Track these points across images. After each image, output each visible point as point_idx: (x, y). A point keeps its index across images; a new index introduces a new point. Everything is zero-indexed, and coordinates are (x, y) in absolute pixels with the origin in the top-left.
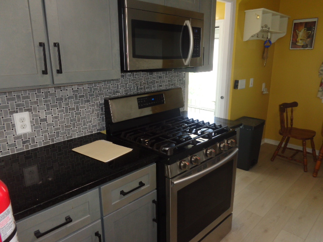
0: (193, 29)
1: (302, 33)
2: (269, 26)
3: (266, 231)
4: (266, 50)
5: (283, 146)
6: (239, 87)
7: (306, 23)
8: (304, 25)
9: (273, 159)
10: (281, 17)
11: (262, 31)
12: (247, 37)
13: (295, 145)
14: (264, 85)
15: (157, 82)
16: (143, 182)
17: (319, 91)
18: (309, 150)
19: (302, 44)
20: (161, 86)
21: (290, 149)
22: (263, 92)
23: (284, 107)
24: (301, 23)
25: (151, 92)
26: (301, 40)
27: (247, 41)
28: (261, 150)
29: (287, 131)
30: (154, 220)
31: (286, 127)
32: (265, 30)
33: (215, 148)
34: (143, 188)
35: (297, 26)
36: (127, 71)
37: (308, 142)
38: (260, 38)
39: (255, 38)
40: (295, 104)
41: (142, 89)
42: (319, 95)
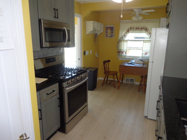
0: (67, 30)
1: (109, 31)
2: (96, 28)
3: (101, 110)
4: (96, 38)
5: (106, 79)
6: (86, 54)
8: (110, 28)
9: (102, 85)
10: (100, 24)
11: (93, 30)
12: (88, 32)
13: (111, 78)
14: (96, 53)
15: (51, 52)
16: (54, 90)
17: (117, 55)
18: (116, 80)
19: (110, 36)
20: (53, 54)
21: (109, 80)
22: (96, 56)
23: (105, 62)
24: (108, 27)
25: (46, 57)
26: (109, 34)
27: (88, 34)
28: (97, 82)
29: (107, 73)
30: (59, 106)
31: (106, 71)
32: (94, 30)
33: (79, 77)
34: (54, 92)
36: (43, 48)
37: (115, 76)
38: (93, 33)
39: (91, 33)
40: (109, 61)
41: (45, 55)
42: (118, 57)
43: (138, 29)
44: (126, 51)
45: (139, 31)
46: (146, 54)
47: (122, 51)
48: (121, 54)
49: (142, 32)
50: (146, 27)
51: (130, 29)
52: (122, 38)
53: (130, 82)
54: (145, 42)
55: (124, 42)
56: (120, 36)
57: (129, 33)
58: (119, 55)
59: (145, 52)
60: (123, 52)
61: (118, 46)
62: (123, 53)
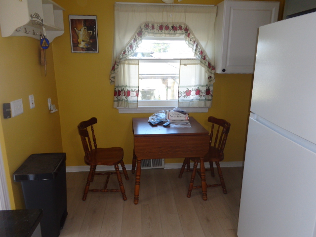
1: (82, 33)
6: (14, 114)
7: (86, 21)
8: (83, 22)
9: (84, 198)
14: (49, 101)
17: (114, 101)
22: (50, 110)
24: (79, 20)
26: (83, 41)
29: (93, 156)
31: (90, 150)
32: (36, 23)
35: (74, 23)
39: (22, 34)
40: (93, 121)
42: (115, 106)
43: (167, 28)
44: (137, 89)
45: (169, 34)
46: (188, 93)
47: (126, 90)
48: (124, 97)
49: (177, 36)
50: (185, 24)
51: (143, 27)
52: (125, 52)
53: (152, 167)
54: (185, 65)
55: (129, 64)
56: (118, 47)
57: (143, 41)
58: (119, 100)
59: (185, 89)
60: (129, 92)
61: (114, 78)
62: (129, 95)
